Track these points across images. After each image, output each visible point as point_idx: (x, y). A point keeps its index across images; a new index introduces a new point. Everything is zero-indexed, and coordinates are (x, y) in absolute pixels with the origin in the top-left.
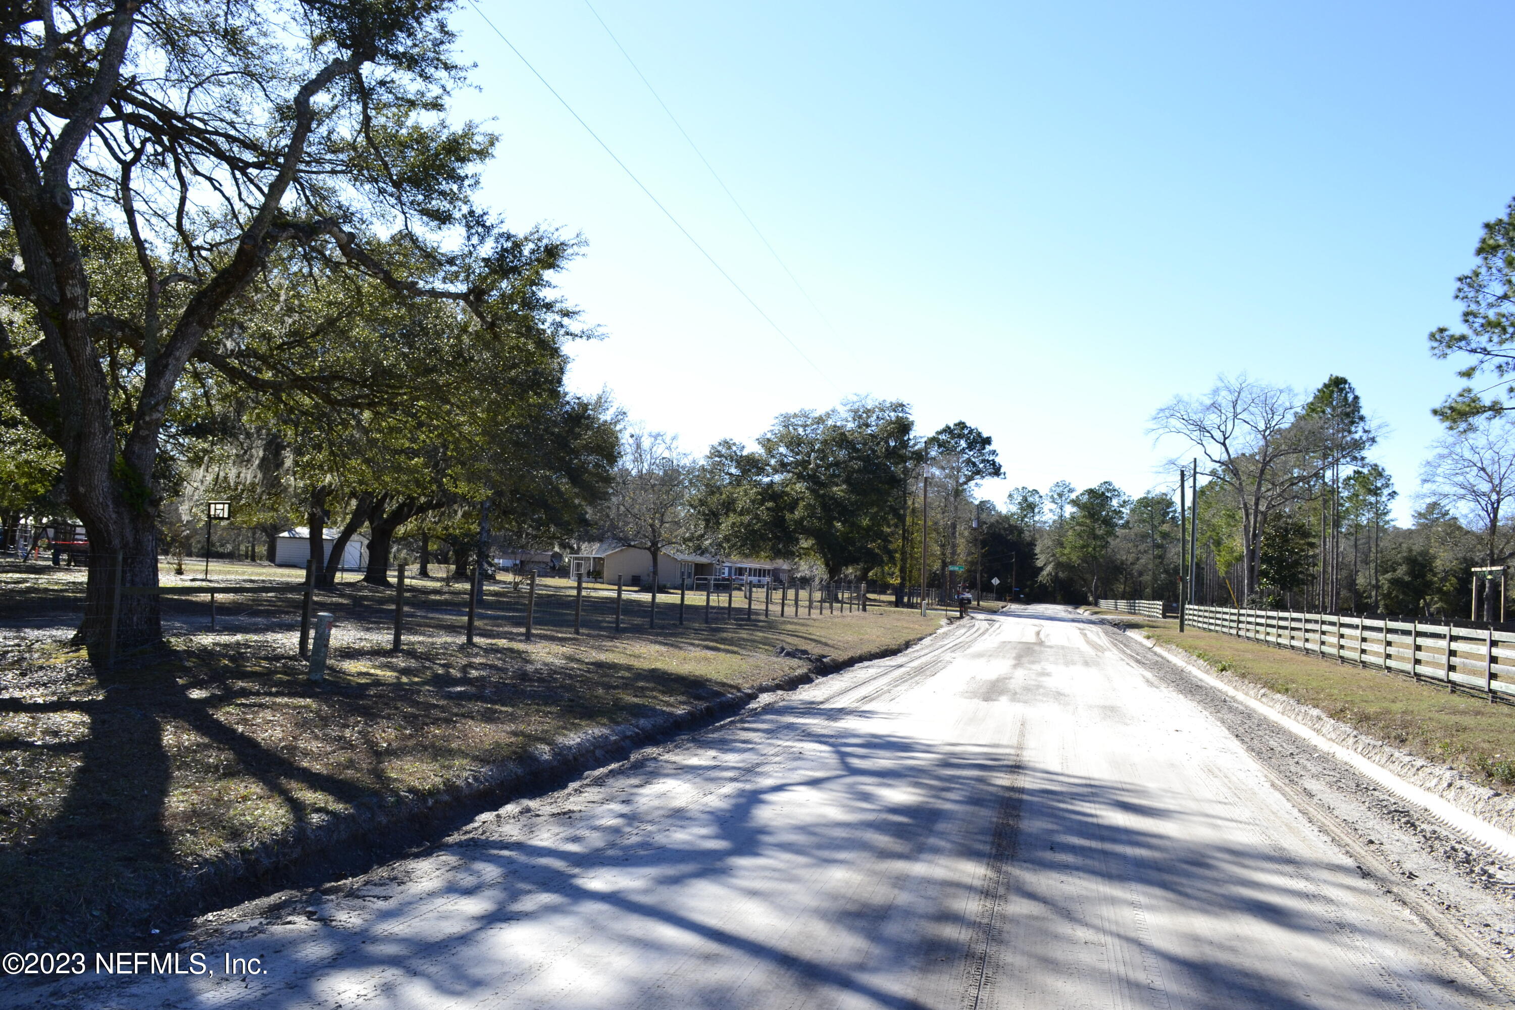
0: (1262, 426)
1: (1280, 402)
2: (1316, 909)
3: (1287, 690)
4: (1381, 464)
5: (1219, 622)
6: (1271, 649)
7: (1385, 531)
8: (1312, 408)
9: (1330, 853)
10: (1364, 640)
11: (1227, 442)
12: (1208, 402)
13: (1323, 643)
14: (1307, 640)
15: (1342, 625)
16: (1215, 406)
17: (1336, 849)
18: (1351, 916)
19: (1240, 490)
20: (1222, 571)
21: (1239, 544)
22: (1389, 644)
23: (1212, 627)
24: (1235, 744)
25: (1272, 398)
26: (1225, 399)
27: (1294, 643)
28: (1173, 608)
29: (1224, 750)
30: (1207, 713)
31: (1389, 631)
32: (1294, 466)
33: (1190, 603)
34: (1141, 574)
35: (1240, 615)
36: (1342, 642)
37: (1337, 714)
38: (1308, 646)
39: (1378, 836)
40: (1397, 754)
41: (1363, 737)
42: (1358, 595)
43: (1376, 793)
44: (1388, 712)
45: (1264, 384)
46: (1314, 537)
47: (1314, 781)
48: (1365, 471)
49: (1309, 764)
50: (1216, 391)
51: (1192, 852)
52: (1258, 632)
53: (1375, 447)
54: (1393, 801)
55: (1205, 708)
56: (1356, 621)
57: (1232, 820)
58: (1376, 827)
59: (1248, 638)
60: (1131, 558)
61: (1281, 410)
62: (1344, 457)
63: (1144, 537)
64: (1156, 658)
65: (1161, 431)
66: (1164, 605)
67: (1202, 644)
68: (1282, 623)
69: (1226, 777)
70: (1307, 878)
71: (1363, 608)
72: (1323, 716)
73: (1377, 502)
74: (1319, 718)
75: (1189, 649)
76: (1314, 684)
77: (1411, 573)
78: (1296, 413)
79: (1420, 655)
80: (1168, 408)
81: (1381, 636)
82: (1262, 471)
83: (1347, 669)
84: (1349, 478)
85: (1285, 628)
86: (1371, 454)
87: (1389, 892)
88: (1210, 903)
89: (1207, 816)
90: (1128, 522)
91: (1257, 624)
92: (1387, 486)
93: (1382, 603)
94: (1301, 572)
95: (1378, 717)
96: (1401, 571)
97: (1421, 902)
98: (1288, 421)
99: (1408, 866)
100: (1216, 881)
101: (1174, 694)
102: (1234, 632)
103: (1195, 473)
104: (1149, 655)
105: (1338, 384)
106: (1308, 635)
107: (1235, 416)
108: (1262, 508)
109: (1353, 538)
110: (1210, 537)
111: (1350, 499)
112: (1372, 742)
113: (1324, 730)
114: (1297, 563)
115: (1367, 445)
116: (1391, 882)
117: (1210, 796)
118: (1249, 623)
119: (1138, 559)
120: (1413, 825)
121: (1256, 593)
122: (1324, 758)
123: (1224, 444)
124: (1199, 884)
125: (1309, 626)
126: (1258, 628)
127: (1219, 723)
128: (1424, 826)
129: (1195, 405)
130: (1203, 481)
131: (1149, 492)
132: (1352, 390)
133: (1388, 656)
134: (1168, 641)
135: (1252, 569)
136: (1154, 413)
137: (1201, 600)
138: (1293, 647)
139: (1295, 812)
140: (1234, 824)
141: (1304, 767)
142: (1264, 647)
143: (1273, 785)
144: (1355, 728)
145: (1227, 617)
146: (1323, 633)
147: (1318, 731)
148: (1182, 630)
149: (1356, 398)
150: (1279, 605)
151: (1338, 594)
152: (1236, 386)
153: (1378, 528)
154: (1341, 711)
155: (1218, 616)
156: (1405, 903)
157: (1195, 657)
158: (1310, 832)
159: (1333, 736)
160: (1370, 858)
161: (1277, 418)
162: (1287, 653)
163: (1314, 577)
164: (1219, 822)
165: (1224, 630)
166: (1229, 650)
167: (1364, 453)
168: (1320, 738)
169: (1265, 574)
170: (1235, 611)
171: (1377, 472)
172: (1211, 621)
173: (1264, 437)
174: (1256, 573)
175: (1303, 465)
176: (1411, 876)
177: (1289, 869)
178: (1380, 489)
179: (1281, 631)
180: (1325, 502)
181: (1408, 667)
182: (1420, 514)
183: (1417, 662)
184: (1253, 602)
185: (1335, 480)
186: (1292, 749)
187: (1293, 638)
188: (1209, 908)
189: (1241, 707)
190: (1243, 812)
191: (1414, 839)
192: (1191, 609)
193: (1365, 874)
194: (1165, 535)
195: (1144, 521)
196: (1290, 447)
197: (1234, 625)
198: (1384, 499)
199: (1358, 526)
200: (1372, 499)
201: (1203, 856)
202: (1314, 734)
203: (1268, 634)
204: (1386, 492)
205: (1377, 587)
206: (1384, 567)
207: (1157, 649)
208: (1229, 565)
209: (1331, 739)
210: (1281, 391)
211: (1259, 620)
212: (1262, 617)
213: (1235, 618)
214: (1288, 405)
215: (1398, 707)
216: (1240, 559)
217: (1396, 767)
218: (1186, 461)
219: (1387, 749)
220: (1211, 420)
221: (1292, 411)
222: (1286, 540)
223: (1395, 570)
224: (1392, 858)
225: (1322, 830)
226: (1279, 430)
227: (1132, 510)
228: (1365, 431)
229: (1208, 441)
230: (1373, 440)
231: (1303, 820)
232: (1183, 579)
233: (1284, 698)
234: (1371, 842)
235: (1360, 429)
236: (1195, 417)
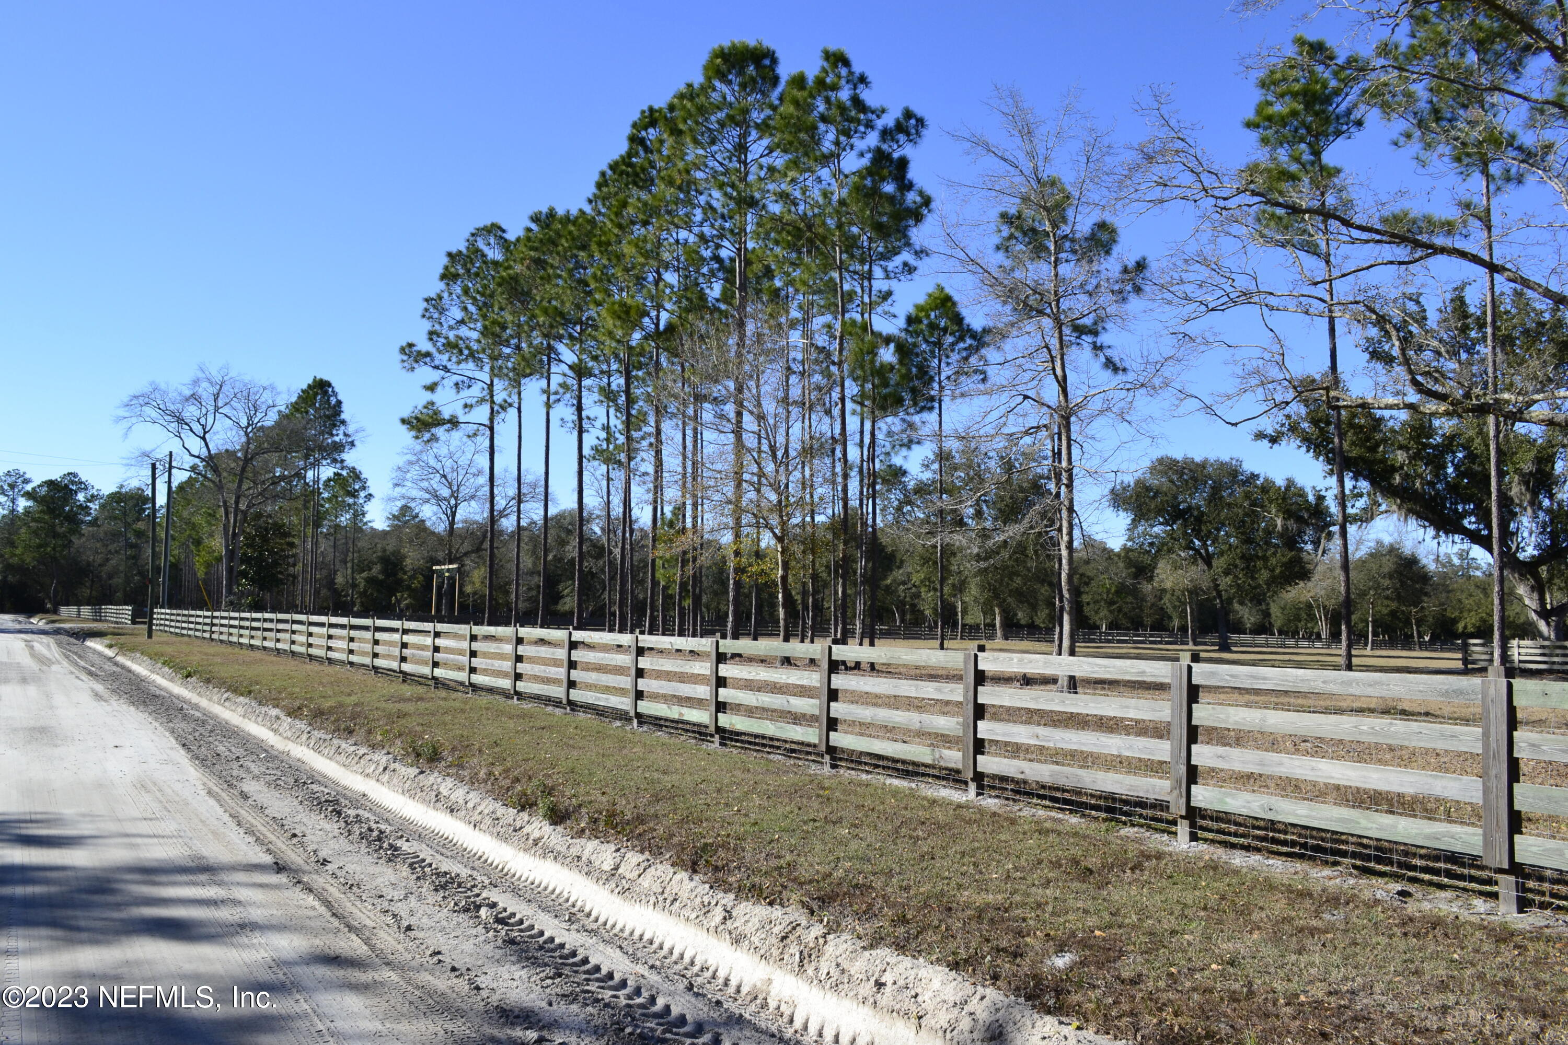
0: (244, 422)
1: (263, 399)
2: (224, 914)
3: (250, 692)
4: (358, 468)
5: (192, 626)
6: (244, 652)
7: (361, 529)
8: (296, 407)
9: (251, 853)
10: (330, 637)
11: (207, 436)
12: (188, 392)
13: (293, 642)
14: (278, 640)
15: (311, 624)
16: (195, 398)
17: (258, 848)
18: (256, 914)
19: (220, 487)
20: (201, 573)
21: (218, 544)
22: (352, 640)
23: (185, 632)
24: (181, 756)
25: (255, 394)
26: (206, 391)
27: (266, 644)
28: (142, 614)
29: (166, 762)
30: (157, 724)
31: (353, 627)
32: (277, 465)
33: (162, 607)
34: (110, 577)
35: (213, 617)
36: (311, 640)
37: (294, 713)
38: (279, 646)
39: (304, 828)
40: (344, 745)
41: (316, 732)
42: (336, 593)
43: (313, 786)
44: (341, 705)
45: (247, 378)
46: (294, 536)
47: (253, 783)
48: (344, 473)
49: (252, 766)
50: (196, 382)
51: (98, 879)
52: (231, 634)
53: (354, 450)
54: (326, 791)
55: (156, 719)
56: (323, 619)
57: (155, 836)
58: (304, 820)
59: (222, 641)
60: (99, 559)
61: (264, 407)
62: (324, 458)
63: (115, 535)
64: (115, 669)
65: (134, 420)
66: (133, 610)
67: (169, 650)
68: (255, 624)
69: (160, 790)
70: (220, 884)
71: (342, 608)
72: (282, 716)
73: (355, 503)
74: (278, 718)
75: (154, 657)
76: (277, 684)
77: (384, 571)
78: (280, 412)
79: (378, 649)
80: (142, 396)
81: (344, 632)
82: (243, 469)
83: (315, 666)
84: (329, 480)
85: (258, 629)
86: (350, 458)
87: (299, 882)
88: (104, 931)
89: (127, 835)
90: (96, 519)
91: (232, 626)
92: (364, 488)
93: (358, 601)
94: (281, 573)
95: (331, 711)
96: (376, 570)
97: (328, 887)
98: (271, 419)
99: (323, 854)
100: (118, 906)
101: (125, 706)
102: (207, 635)
103: (171, 467)
104: (108, 666)
105: (321, 387)
106: (279, 635)
107: (217, 409)
108: (243, 507)
109: (332, 538)
110: (190, 536)
111: (329, 500)
112: (324, 736)
113: (281, 729)
114: (276, 564)
115: (347, 447)
116: (304, 872)
117: (137, 814)
118: (222, 625)
119: (108, 560)
120: (339, 813)
121: (235, 594)
122: (271, 757)
123: (204, 438)
124: (97, 913)
125: (281, 626)
126: (231, 630)
127: (167, 734)
128: (349, 812)
129: (173, 395)
130: (180, 477)
131: (122, 486)
132: (335, 394)
133: (351, 652)
134: (133, 649)
135: (230, 570)
136: (126, 400)
137: (175, 602)
138: (265, 648)
139: (226, 817)
140: (156, 840)
141: (248, 770)
142: (237, 650)
143: (210, 792)
144: (310, 724)
145: (200, 620)
146: (293, 632)
147: (275, 731)
148: (150, 636)
149: (339, 403)
150: (258, 606)
151: (317, 592)
152: (218, 379)
153: (357, 527)
154: (299, 708)
155: (192, 619)
156: (311, 891)
157: (160, 665)
158: (236, 836)
159: (289, 734)
160: (289, 852)
161: (259, 415)
162: (258, 654)
163: (295, 577)
164: (139, 840)
165: (198, 634)
166: (196, 655)
167: (344, 456)
168: (278, 738)
169: (244, 574)
170: (209, 614)
171: (356, 475)
172: (184, 625)
173: (247, 434)
174: (235, 573)
175: (285, 466)
176: (325, 862)
177: (203, 877)
178: (356, 491)
179: (253, 633)
180: (306, 502)
181: (367, 660)
182: (394, 516)
183: (375, 655)
184: (232, 603)
185: (316, 481)
186: (240, 752)
187: (265, 639)
188: (100, 937)
189: (197, 714)
190: (169, 827)
191: (336, 826)
192: (162, 614)
193: (279, 868)
194: (139, 534)
195: (115, 518)
196: (272, 445)
197: (207, 628)
198: (361, 501)
199: (337, 527)
200: (351, 501)
201: (109, 881)
202: (271, 734)
203: (241, 636)
204: (362, 494)
205: (354, 586)
206: (363, 566)
207: (120, 659)
208: (208, 565)
209: (289, 739)
210: (264, 389)
211: (232, 622)
212: (235, 619)
213: (208, 621)
214: (271, 403)
215: (354, 699)
216: (219, 559)
217: (342, 758)
218: (162, 453)
219: (336, 742)
220: (191, 411)
221: (275, 409)
222: (265, 540)
223: (370, 569)
224: (309, 849)
225: (250, 832)
226: (262, 427)
227: (102, 506)
228: (346, 435)
229: (186, 434)
230: (352, 444)
231: (232, 824)
232: (154, 582)
233: (247, 700)
234: (294, 835)
235: (341, 432)
236: (172, 408)
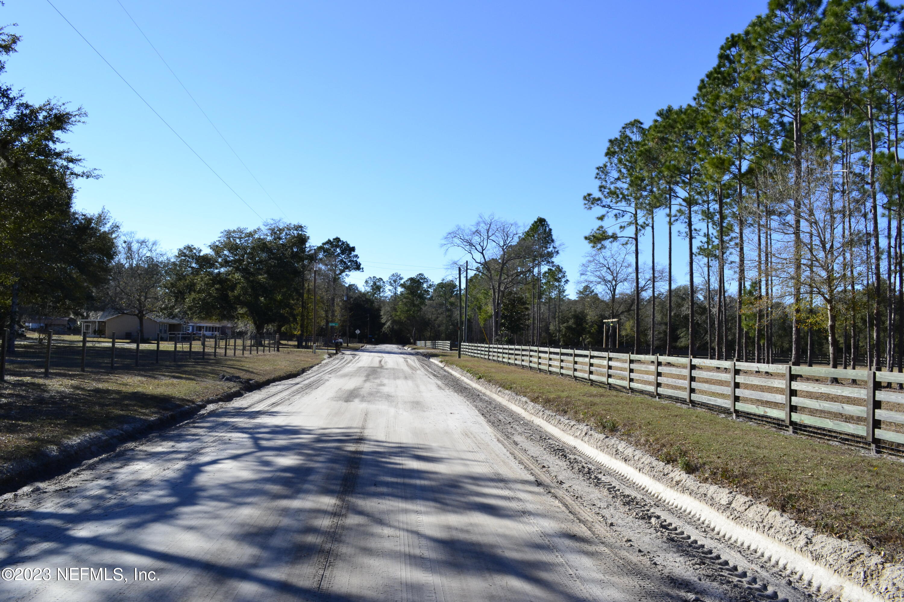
0: (502, 244)
1: (511, 231)
2: (513, 505)
3: (511, 388)
4: (561, 265)
5: (479, 352)
6: (505, 366)
7: (563, 300)
8: (528, 234)
9: (523, 474)
10: (550, 359)
11: (484, 252)
12: (474, 229)
13: (531, 362)
14: (523, 360)
15: (540, 352)
16: (478, 232)
17: (526, 472)
18: (530, 507)
19: (491, 279)
20: (482, 324)
21: (490, 309)
22: (562, 361)
23: (476, 355)
24: (481, 419)
25: (507, 228)
26: (483, 228)
27: (517, 362)
28: (456, 346)
29: (475, 423)
30: (468, 403)
31: (563, 354)
32: (519, 266)
33: (464, 342)
34: (439, 326)
35: (490, 348)
36: (540, 361)
37: (535, 400)
38: (524, 363)
39: (548, 463)
40: (562, 419)
41: (547, 411)
42: (550, 335)
43: (550, 441)
44: (559, 397)
45: (503, 220)
46: (528, 304)
47: (519, 437)
48: (554, 269)
49: (517, 428)
50: (478, 224)
51: (452, 480)
52: (498, 357)
53: (558, 256)
54: (557, 444)
55: (468, 400)
56: (546, 349)
57: (475, 461)
58: (548, 459)
59: (494, 360)
60: (434, 317)
61: (511, 235)
62: (543, 261)
63: (441, 305)
64: (445, 373)
65: (449, 245)
66: (451, 343)
67: (469, 364)
68: (511, 352)
69: (475, 437)
70: (510, 489)
71: (553, 343)
72: (528, 401)
73: (559, 285)
74: (526, 402)
75: (462, 368)
76: (525, 384)
77: (575, 323)
78: (519, 237)
79: (577, 366)
80: (453, 233)
81: (558, 357)
82: (502, 269)
83: (542, 375)
84: (546, 273)
85: (512, 354)
86: (556, 260)
87: (549, 492)
88: (458, 507)
89: (462, 459)
90: (432, 297)
91: (499, 352)
92: (564, 277)
93: (562, 339)
94: (522, 324)
95: (554, 400)
96: (571, 322)
97: (565, 496)
98: (515, 241)
99: (560, 478)
100: (463, 495)
101: (452, 393)
102: (487, 357)
103: (467, 269)
104: (441, 372)
105: (541, 222)
106: (524, 358)
107: (488, 237)
108: (502, 289)
109: (547, 305)
110: (476, 305)
111: (546, 283)
112: (551, 414)
113: (528, 409)
114: (519, 319)
115: (555, 255)
116: (551, 487)
117: (465, 448)
118: (494, 352)
119: (438, 317)
120: (565, 456)
121: (499, 335)
122: (527, 424)
123: (482, 253)
124: (454, 497)
125: (524, 353)
126: (499, 355)
127: (474, 408)
128: (570, 456)
129: (467, 231)
130: (471, 274)
131: (443, 280)
132: (548, 226)
133: (562, 368)
134: (452, 364)
135: (496, 322)
136: (445, 235)
137: (470, 340)
138: (516, 365)
139: (508, 454)
140: (476, 463)
141: (515, 429)
142: (502, 365)
143: (498, 440)
144: (543, 407)
145: (483, 349)
146: (531, 356)
147: (525, 409)
148: (460, 357)
149: (550, 230)
150: (510, 342)
151: (540, 335)
152: (489, 221)
153: (560, 298)
154: (537, 398)
155: (479, 348)
156: (556, 497)
157: (465, 372)
158: (514, 464)
159: (533, 411)
160: (542, 475)
161: (509, 239)
162: (513, 368)
163: (528, 326)
164: (468, 462)
165: (482, 356)
166: (483, 367)
167: (554, 259)
168: (527, 413)
169: (503, 325)
170: (487, 346)
171: (559, 269)
172: (475, 351)
173: (503, 250)
174: (499, 324)
175: (522, 266)
176: (561, 483)
177: (501, 485)
178: (560, 278)
179: (510, 356)
180: (534, 285)
181: (571, 373)
182: (580, 292)
183: (575, 370)
184: (497, 340)
185: (539, 273)
186: (510, 420)
187: (516, 359)
188: (458, 510)
189: (487, 399)
190: (481, 456)
191: (565, 464)
192: (465, 345)
193: (539, 484)
194: (452, 304)
195: (441, 296)
196: (516, 255)
197: (487, 353)
198: (562, 284)
199: (550, 298)
200: (557, 284)
201: (457, 481)
202: (523, 411)
203: (504, 358)
204: (563, 280)
205: (560, 331)
206: (564, 320)
207: (446, 368)
208: (485, 320)
209: (531, 413)
210: (512, 225)
211: (499, 350)
212: (501, 348)
213: (487, 349)
214: (515, 232)
215: (565, 394)
216: (491, 317)
217: (562, 426)
218: (462, 262)
219: (558, 417)
220: (476, 239)
221: (517, 236)
222: (514, 306)
223: (568, 322)
224: (553, 475)
225: (521, 462)
226: (511, 246)
227: (435, 290)
228: (554, 248)
229: (474, 251)
230: (557, 252)
231: (511, 458)
232: (460, 329)
233: (510, 392)
234: (544, 467)
235: (552, 246)
236: (467, 238)
